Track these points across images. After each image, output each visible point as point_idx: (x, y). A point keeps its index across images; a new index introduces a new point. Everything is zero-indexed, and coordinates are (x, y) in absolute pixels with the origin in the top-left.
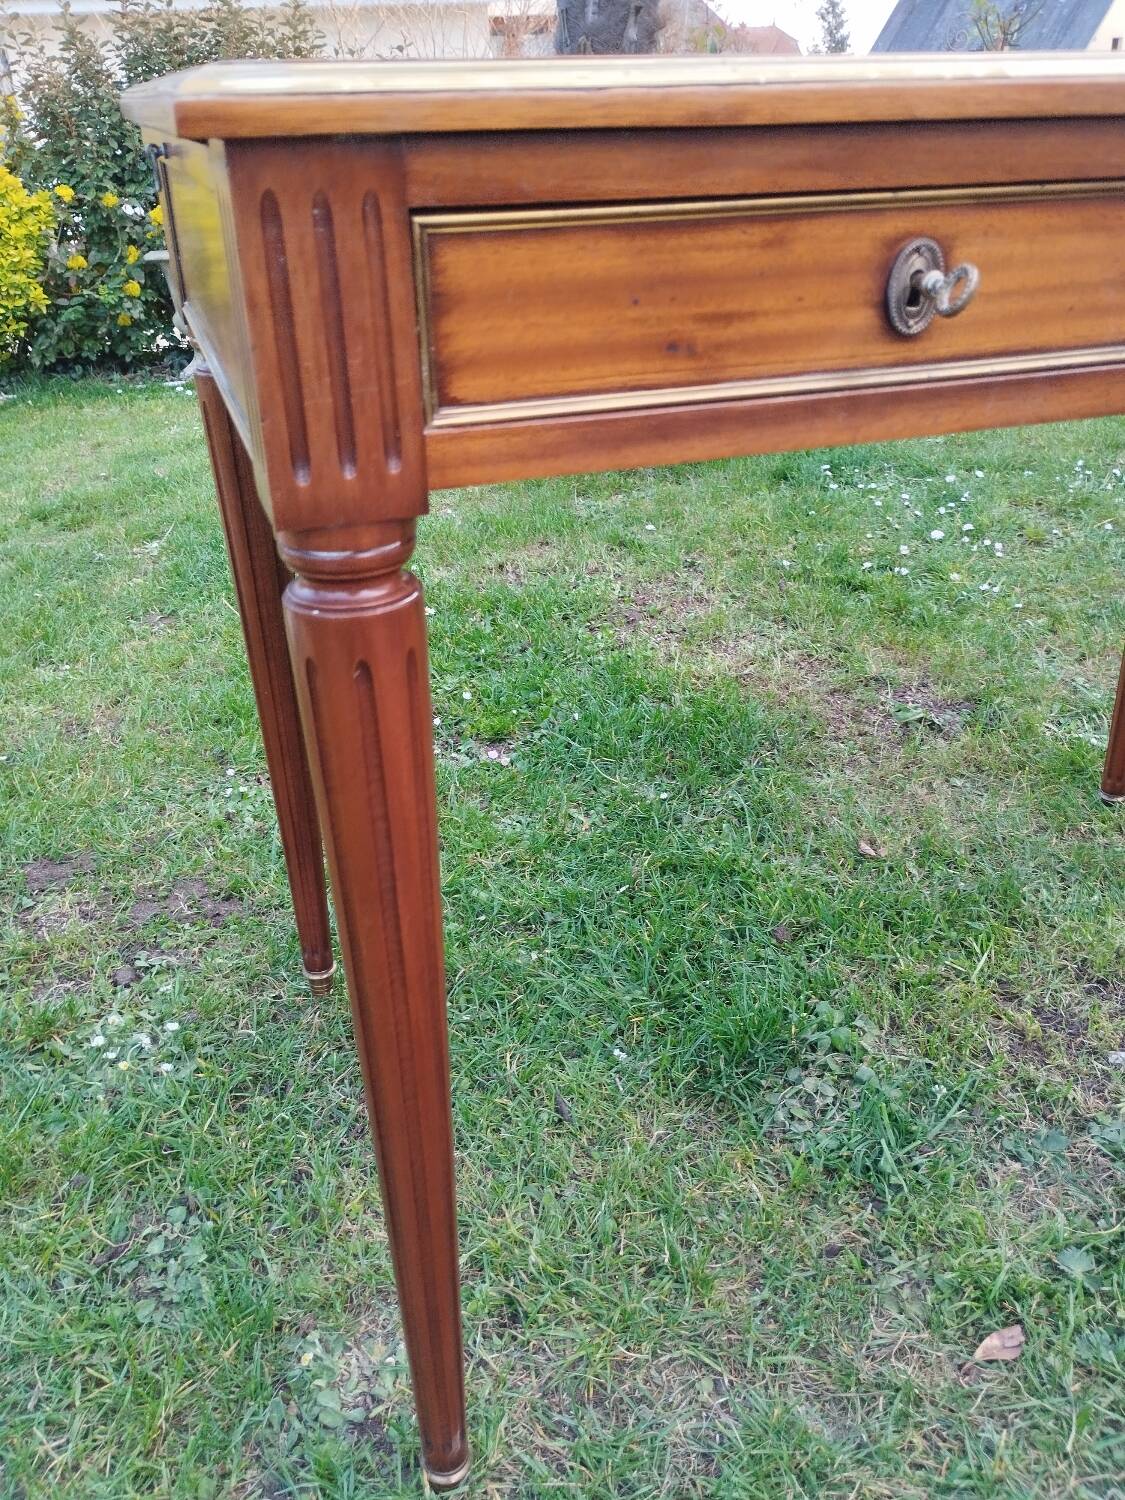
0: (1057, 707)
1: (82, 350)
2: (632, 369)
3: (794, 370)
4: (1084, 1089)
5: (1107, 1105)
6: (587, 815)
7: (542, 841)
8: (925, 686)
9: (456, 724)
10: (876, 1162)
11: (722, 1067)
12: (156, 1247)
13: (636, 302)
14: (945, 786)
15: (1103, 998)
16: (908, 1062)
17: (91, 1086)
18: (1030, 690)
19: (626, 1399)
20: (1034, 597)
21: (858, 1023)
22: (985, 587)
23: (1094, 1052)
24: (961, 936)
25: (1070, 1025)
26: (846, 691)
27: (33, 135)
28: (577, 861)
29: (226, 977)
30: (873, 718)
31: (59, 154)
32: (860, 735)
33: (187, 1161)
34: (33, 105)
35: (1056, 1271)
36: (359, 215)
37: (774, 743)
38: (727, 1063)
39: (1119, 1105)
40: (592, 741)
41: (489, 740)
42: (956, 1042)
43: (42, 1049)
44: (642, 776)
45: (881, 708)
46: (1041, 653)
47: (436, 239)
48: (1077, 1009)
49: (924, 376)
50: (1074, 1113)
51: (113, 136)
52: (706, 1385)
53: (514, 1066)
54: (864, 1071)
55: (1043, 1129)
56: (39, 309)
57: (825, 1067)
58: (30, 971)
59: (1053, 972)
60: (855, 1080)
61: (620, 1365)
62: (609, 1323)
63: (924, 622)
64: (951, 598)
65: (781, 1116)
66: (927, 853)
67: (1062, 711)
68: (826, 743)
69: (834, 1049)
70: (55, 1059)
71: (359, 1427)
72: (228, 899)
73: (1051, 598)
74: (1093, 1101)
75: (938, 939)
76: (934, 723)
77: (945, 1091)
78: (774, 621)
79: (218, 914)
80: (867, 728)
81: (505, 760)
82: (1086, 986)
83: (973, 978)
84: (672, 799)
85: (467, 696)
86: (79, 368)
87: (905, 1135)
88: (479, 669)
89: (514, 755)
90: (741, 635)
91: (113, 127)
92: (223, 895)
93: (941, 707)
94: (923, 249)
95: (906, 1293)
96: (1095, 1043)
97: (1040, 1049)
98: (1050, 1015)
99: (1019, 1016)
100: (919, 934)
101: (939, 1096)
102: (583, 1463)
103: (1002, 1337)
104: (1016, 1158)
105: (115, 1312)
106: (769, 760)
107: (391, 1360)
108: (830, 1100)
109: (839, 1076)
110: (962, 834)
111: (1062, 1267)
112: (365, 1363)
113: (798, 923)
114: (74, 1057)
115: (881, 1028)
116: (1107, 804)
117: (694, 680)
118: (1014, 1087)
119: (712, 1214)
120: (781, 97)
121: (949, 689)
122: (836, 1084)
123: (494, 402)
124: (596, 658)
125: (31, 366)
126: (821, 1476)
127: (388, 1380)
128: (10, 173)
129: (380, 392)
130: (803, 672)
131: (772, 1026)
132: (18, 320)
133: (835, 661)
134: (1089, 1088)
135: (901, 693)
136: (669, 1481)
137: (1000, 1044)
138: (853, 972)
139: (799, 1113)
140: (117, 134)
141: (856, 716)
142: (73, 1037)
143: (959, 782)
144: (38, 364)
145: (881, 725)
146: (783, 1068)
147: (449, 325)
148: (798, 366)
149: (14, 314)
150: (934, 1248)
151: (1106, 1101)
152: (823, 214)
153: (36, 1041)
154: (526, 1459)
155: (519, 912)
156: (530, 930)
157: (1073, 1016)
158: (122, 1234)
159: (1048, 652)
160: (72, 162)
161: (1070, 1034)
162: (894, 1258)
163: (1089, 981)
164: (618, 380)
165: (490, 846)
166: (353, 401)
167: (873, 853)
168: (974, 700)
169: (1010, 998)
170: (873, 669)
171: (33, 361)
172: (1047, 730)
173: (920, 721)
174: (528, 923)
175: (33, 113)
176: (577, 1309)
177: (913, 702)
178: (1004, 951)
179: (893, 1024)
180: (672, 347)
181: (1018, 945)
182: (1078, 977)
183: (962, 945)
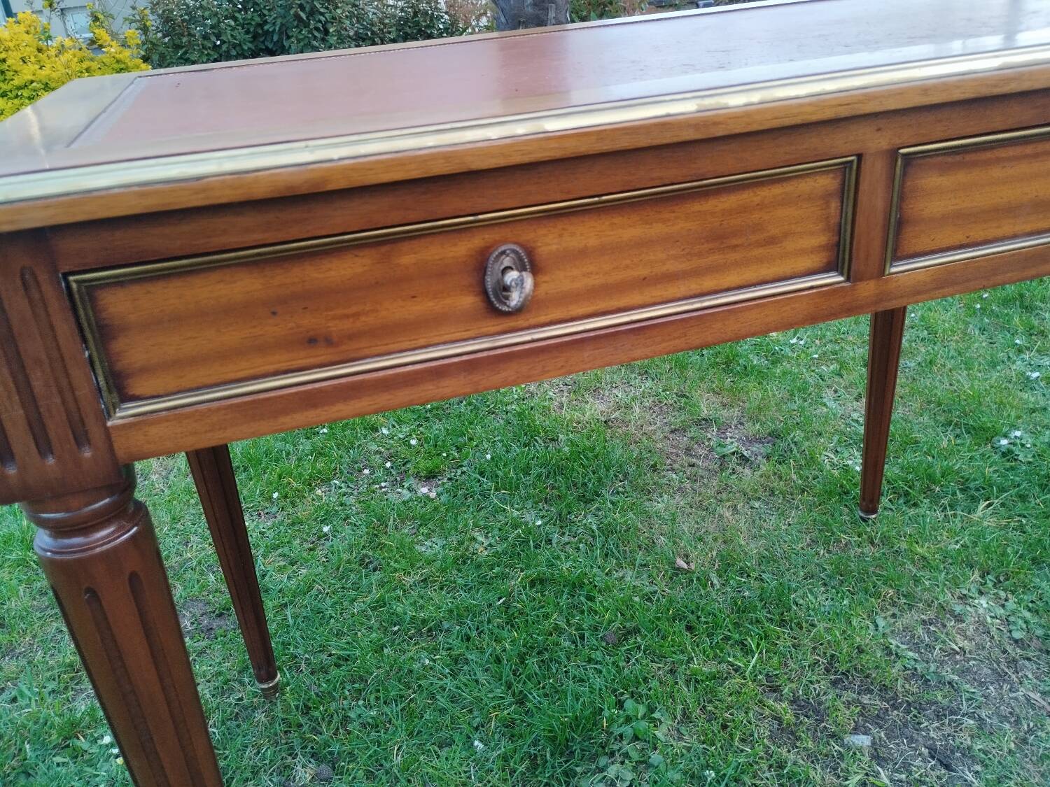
0: (836, 438)
2: (281, 359)
3: (419, 345)
4: (823, 768)
5: (839, 781)
6: (487, 537)
7: (450, 561)
8: (742, 424)
9: (404, 465)
11: (548, 758)
13: (274, 313)
14: (747, 506)
15: (845, 689)
16: (690, 749)
17: (98, 775)
18: (816, 426)
20: (829, 347)
21: (657, 715)
22: (794, 341)
23: (833, 736)
24: (742, 637)
25: (817, 712)
26: (682, 430)
27: (160, 35)
28: (473, 576)
29: (209, 681)
30: (701, 452)
31: (178, 47)
32: (690, 466)
34: (158, 15)
36: (19, 282)
37: (626, 475)
38: (552, 755)
39: (847, 782)
40: (497, 476)
41: (425, 477)
42: (729, 729)
43: (68, 746)
44: (529, 504)
45: (707, 443)
46: (830, 393)
47: (91, 289)
48: (824, 698)
49: (528, 338)
51: (213, 33)
53: (399, 758)
54: (656, 758)
57: (626, 755)
58: (72, 679)
59: (809, 667)
60: (649, 766)
63: (746, 372)
64: (768, 351)
66: (726, 565)
67: (839, 441)
68: (664, 473)
69: (636, 738)
70: (76, 755)
72: (220, 615)
73: (842, 348)
74: (829, 777)
75: (727, 638)
76: (743, 455)
77: (713, 775)
78: (639, 374)
79: (211, 629)
80: (694, 460)
81: (433, 495)
82: (833, 677)
83: (747, 673)
84: (546, 524)
85: (413, 442)
88: (427, 419)
89: (440, 489)
90: (614, 385)
91: (212, 27)
92: (217, 612)
93: (750, 441)
94: (508, 252)
96: (833, 728)
97: (792, 733)
98: (803, 703)
99: (778, 706)
100: (710, 635)
101: (709, 779)
106: (620, 489)
109: (636, 762)
110: (754, 549)
113: (624, 627)
114: (91, 751)
115: (675, 718)
116: (864, 520)
117: (575, 425)
118: (771, 766)
120: (353, 168)
121: (758, 426)
122: (634, 769)
123: (167, 395)
124: (509, 408)
128: (144, 62)
129: (64, 402)
130: (654, 415)
131: (587, 723)
133: (677, 406)
134: (827, 766)
135: (723, 429)
137: (763, 730)
138: (659, 668)
140: (216, 31)
141: (688, 451)
142: (92, 736)
143: (757, 505)
145: (706, 457)
146: (594, 758)
147: (118, 345)
148: (422, 342)
151: (838, 778)
152: (420, 236)
153: (66, 739)
155: (424, 622)
156: (431, 636)
157: (820, 704)
159: (836, 391)
160: (186, 53)
161: (816, 720)
163: (836, 673)
164: (271, 368)
165: (412, 566)
166: (42, 410)
167: (685, 566)
168: (775, 435)
169: (775, 689)
170: (705, 412)
172: (827, 458)
173: (733, 454)
174: (431, 630)
175: (158, 22)
177: (731, 438)
178: (773, 649)
179: (684, 714)
180: (312, 341)
181: (784, 644)
182: (827, 670)
183: (743, 644)
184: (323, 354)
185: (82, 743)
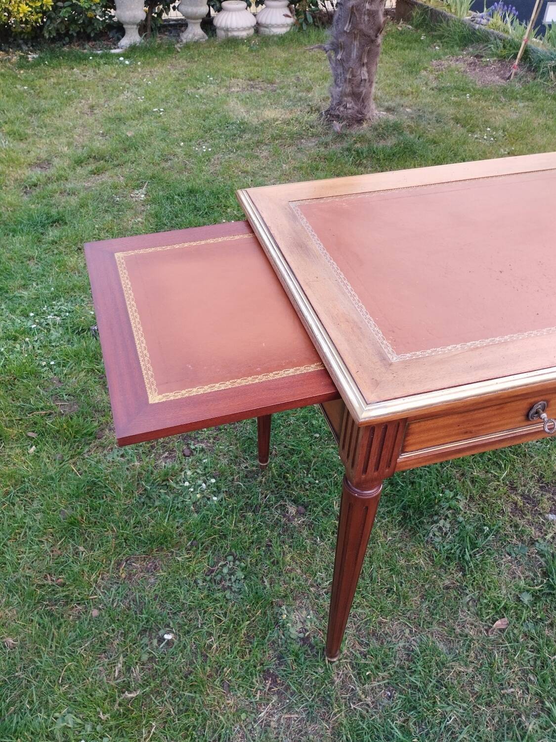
1: (69, 30)
4: (535, 528)
5: (542, 535)
10: (463, 556)
11: (411, 515)
12: (225, 570)
15: (546, 491)
16: (475, 515)
19: (382, 634)
21: (458, 497)
23: (540, 514)
24: (498, 459)
25: (534, 502)
33: (230, 538)
35: (519, 599)
36: (394, 426)
38: (412, 513)
39: (546, 536)
42: (492, 506)
48: (536, 495)
50: (531, 538)
52: (407, 631)
54: (460, 518)
55: (520, 544)
56: (47, 7)
57: (447, 516)
59: (530, 478)
60: (457, 521)
61: (380, 623)
62: (377, 609)
65: (431, 535)
69: (449, 508)
70: (171, 488)
71: (302, 639)
74: (538, 534)
75: (489, 459)
77: (488, 529)
82: (541, 485)
83: (501, 478)
86: (67, 39)
87: (474, 545)
95: (470, 603)
96: (540, 510)
97: (521, 511)
98: (527, 497)
99: (515, 498)
100: (482, 457)
101: (486, 530)
102: (372, 656)
103: (501, 621)
104: (510, 555)
105: (218, 595)
107: (308, 617)
108: (448, 529)
109: (451, 520)
111: (521, 599)
112: (300, 617)
114: (177, 488)
115: (466, 499)
118: (511, 526)
119: (408, 571)
122: (450, 523)
123: (415, 451)
125: (43, 36)
126: (443, 664)
127: (309, 624)
129: (388, 456)
132: (37, 13)
134: (537, 528)
136: (397, 662)
137: (508, 509)
138: (457, 473)
139: (437, 534)
142: (175, 479)
144: (47, 37)
146: (432, 516)
149: (35, 10)
150: (480, 588)
151: (542, 533)
153: (163, 481)
154: (354, 652)
157: (534, 497)
158: (213, 564)
161: (533, 505)
162: (467, 591)
163: (542, 483)
166: (381, 459)
169: (513, 488)
171: (45, 35)
176: (366, 603)
178: (513, 468)
179: (470, 497)
180: (466, 433)
181: (518, 466)
182: (538, 481)
183: (498, 464)
184: (466, 436)
185: (172, 483)
